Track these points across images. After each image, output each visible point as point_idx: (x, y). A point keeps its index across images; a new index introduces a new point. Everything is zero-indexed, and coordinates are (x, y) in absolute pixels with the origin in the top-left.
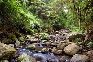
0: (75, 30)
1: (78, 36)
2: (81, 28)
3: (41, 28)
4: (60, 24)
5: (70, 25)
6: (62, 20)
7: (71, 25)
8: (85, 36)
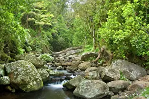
0: (88, 49)
1: (91, 55)
2: (95, 47)
3: (30, 46)
4: (60, 39)
5: (80, 41)
6: (64, 31)
7: (82, 42)
8: (98, 55)
